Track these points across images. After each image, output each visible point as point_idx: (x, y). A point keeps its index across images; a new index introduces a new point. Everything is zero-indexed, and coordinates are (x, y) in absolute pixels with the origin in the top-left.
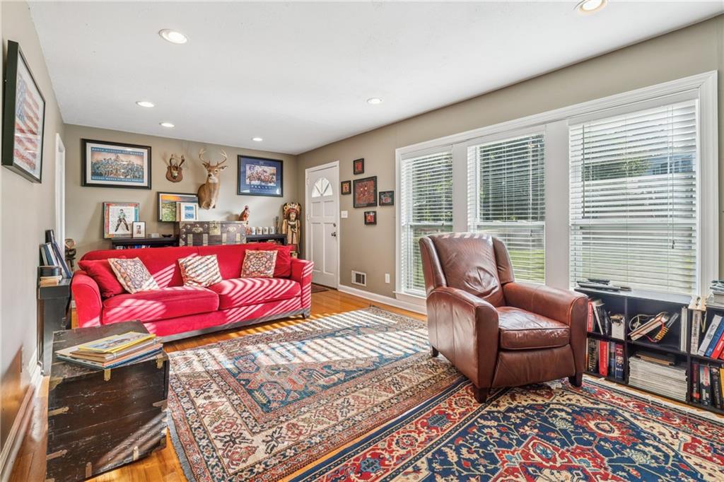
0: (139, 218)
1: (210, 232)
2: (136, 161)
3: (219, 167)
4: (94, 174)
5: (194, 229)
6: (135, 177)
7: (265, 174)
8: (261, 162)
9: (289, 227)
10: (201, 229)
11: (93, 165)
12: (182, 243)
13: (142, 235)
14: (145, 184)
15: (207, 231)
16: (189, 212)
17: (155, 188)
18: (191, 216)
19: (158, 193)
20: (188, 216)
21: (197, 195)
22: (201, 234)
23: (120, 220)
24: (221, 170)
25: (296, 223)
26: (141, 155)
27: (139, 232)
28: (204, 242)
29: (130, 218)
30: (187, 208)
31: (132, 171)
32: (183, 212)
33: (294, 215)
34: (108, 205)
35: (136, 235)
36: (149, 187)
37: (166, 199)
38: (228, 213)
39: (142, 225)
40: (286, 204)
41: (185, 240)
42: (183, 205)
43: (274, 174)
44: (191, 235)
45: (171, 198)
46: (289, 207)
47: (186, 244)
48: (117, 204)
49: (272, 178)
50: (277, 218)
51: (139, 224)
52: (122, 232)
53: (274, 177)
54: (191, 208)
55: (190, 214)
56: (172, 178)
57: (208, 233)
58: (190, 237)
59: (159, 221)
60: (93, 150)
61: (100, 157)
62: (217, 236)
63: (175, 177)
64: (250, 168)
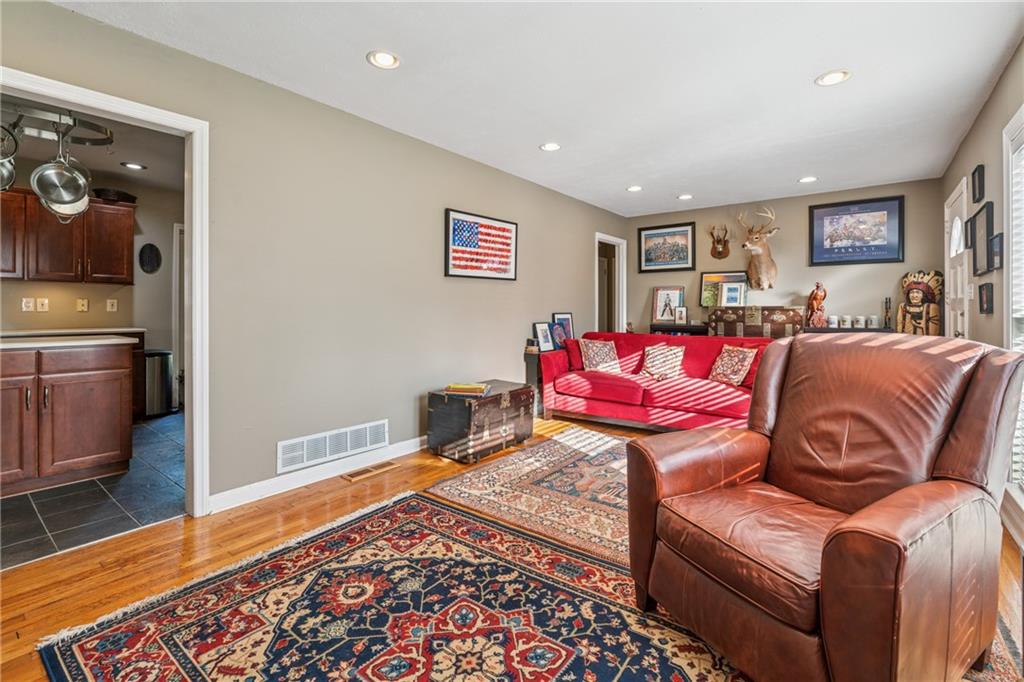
0: (683, 303)
1: (747, 320)
2: (680, 241)
3: (764, 231)
4: (648, 260)
5: (725, 316)
6: (680, 258)
7: (862, 227)
8: (855, 208)
9: (908, 316)
10: (734, 317)
11: (647, 251)
12: (711, 332)
13: (684, 322)
14: (690, 265)
15: (742, 319)
16: (733, 294)
17: (700, 268)
18: (734, 299)
19: (702, 274)
20: (730, 299)
21: (746, 272)
22: (734, 322)
23: (666, 305)
24: (768, 235)
25: (923, 309)
26: (684, 234)
27: (681, 318)
28: (738, 333)
29: (675, 303)
30: (730, 290)
31: (678, 252)
32: (725, 294)
33: (920, 295)
34: (657, 290)
35: (678, 322)
36: (693, 268)
37: (709, 280)
38: (793, 294)
39: (684, 310)
40: (906, 276)
41: (715, 329)
42: (726, 287)
43: (881, 224)
44: (722, 324)
45: (714, 278)
46: (911, 279)
47: (716, 334)
48: (665, 288)
49: (879, 231)
50: (888, 302)
51: (680, 309)
52: (667, 317)
53: (882, 228)
54: (735, 290)
55: (735, 296)
56: (716, 254)
57: (744, 322)
58: (721, 326)
59: (701, 305)
60: (648, 237)
61: (652, 243)
62: (757, 327)
63: (720, 253)
64: (831, 223)
